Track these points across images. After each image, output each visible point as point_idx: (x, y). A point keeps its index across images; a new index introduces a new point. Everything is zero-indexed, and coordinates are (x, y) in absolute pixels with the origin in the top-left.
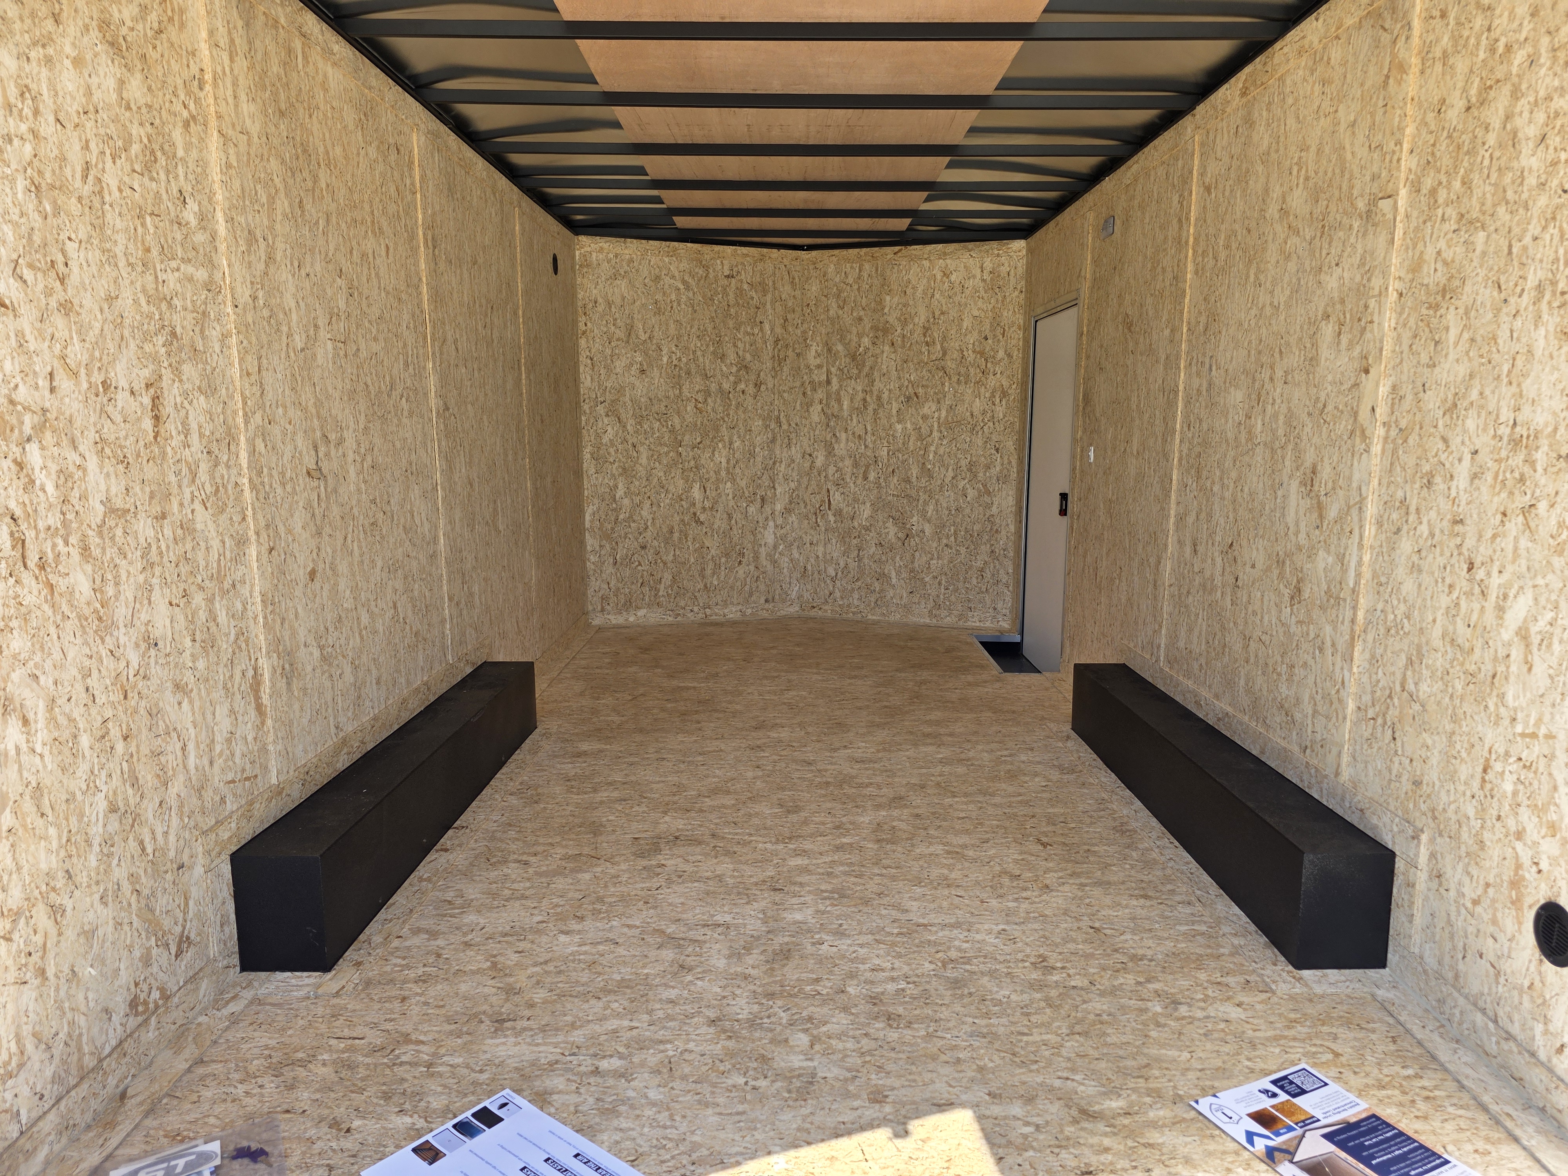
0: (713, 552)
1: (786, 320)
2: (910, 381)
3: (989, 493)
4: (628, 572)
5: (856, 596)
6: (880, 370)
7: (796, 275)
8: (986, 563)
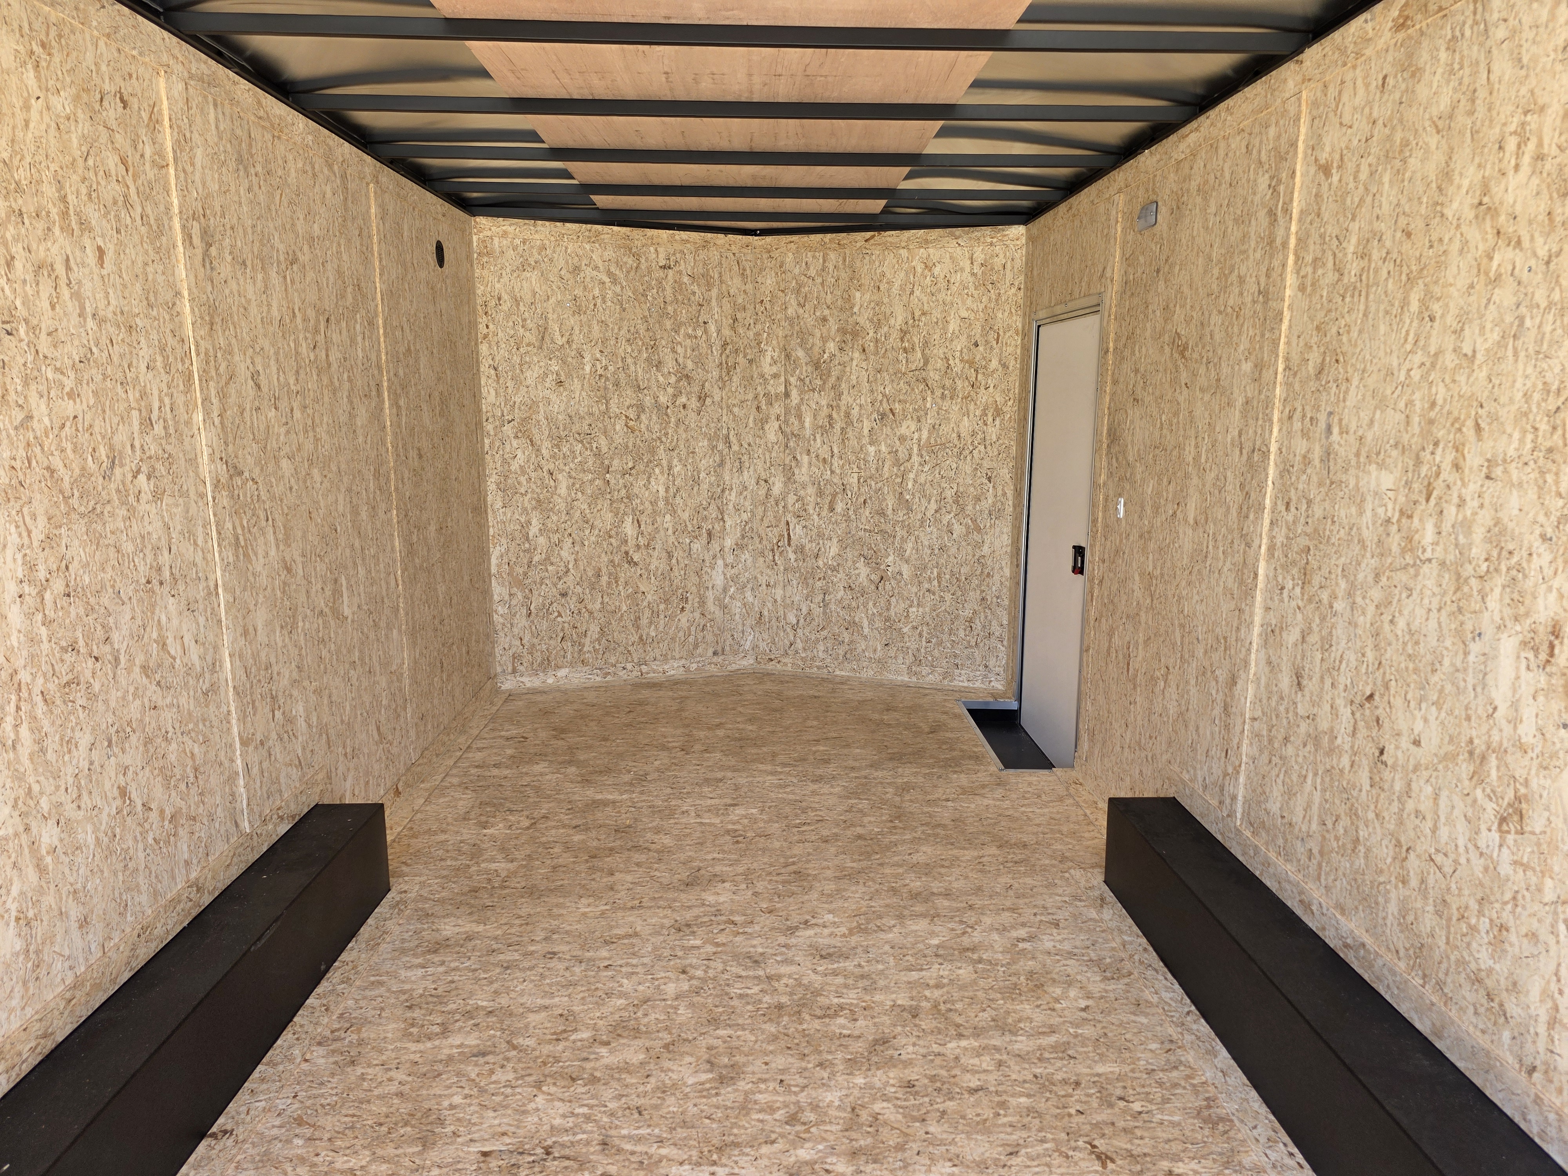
0: (649, 597)
1: (735, 320)
2: (884, 395)
3: (979, 530)
4: (545, 624)
5: (821, 648)
6: (849, 381)
7: (747, 265)
8: (975, 612)
